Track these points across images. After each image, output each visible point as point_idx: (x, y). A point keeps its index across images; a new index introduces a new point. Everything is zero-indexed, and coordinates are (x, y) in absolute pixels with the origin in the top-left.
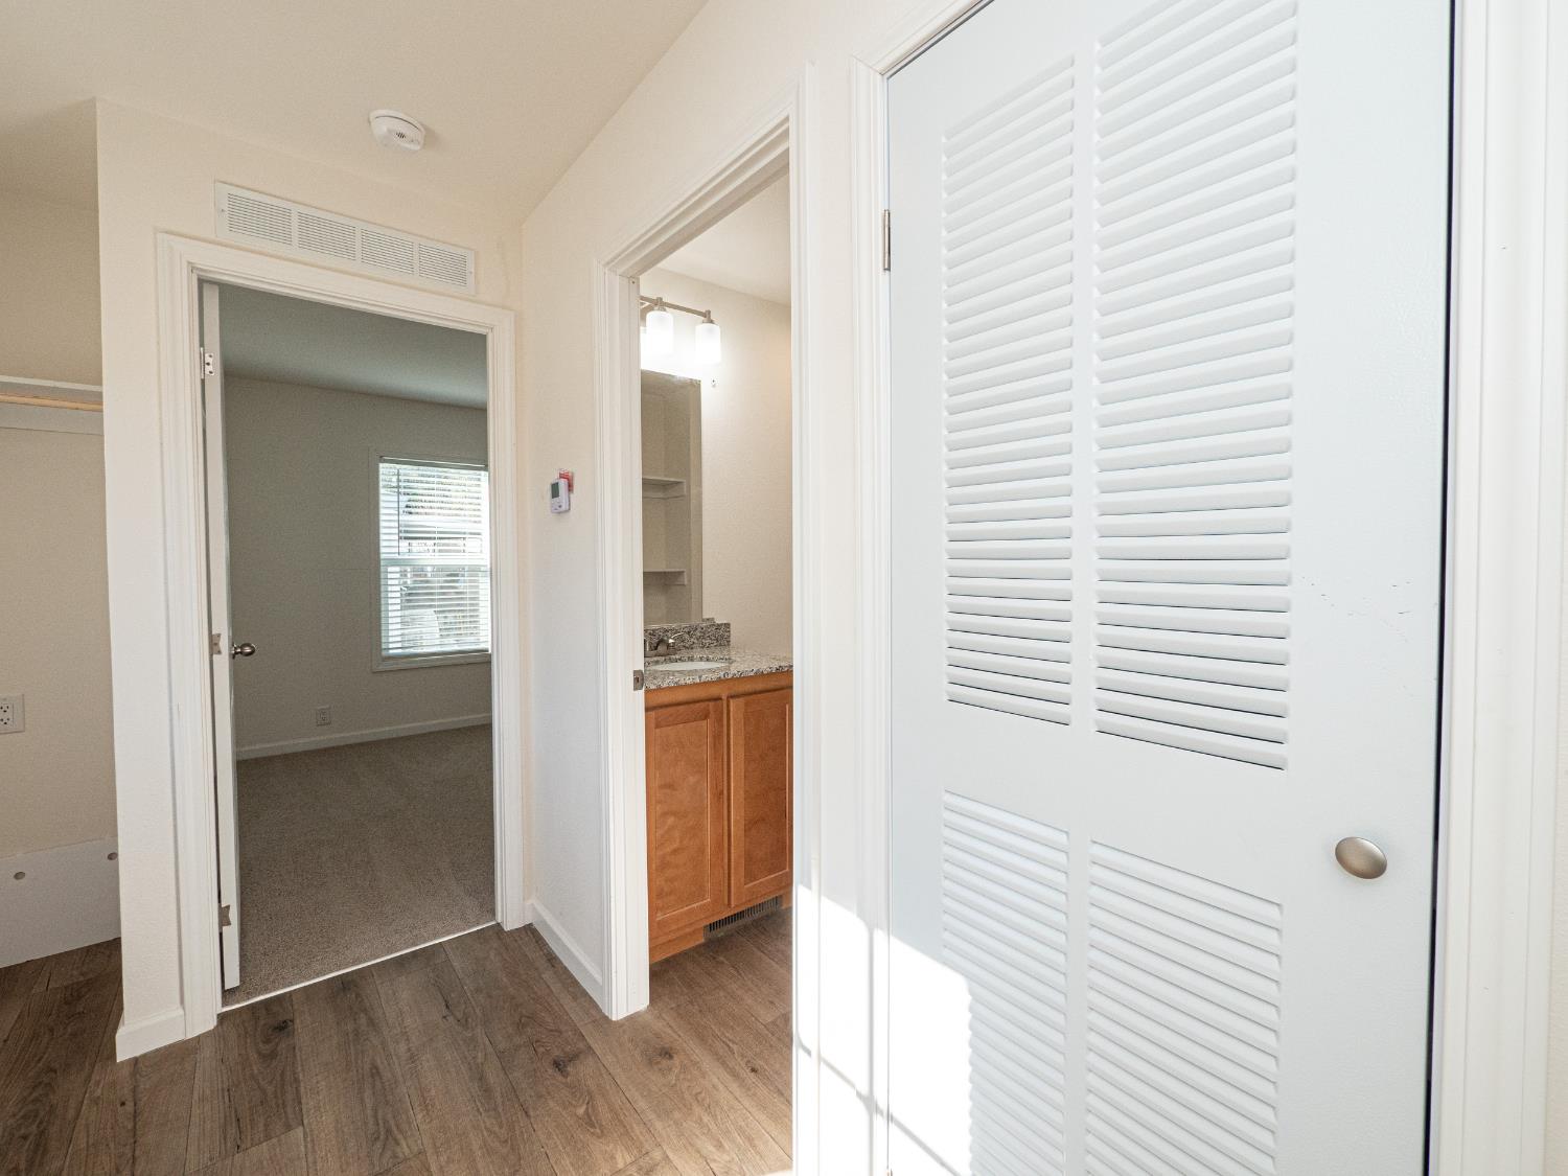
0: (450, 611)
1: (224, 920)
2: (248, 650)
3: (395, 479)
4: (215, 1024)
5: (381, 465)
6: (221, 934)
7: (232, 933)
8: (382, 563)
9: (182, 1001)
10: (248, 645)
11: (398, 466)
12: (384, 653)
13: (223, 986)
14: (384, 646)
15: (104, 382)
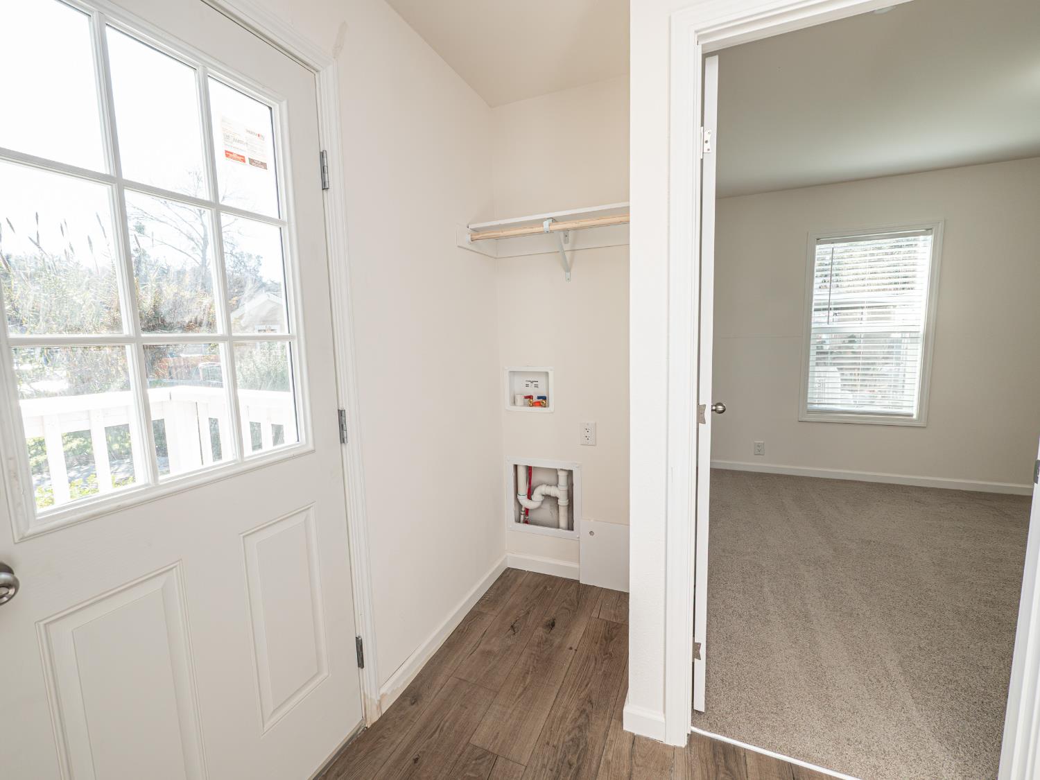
0: (847, 369)
1: (696, 655)
2: (720, 408)
3: (828, 257)
4: (686, 743)
5: (818, 247)
6: (693, 663)
7: (701, 665)
8: (813, 331)
9: (664, 712)
10: (720, 404)
11: (832, 245)
12: (809, 407)
13: (693, 707)
14: (809, 401)
15: (631, 200)
